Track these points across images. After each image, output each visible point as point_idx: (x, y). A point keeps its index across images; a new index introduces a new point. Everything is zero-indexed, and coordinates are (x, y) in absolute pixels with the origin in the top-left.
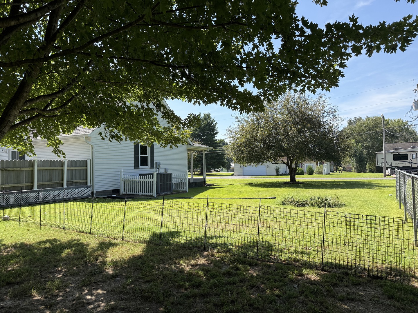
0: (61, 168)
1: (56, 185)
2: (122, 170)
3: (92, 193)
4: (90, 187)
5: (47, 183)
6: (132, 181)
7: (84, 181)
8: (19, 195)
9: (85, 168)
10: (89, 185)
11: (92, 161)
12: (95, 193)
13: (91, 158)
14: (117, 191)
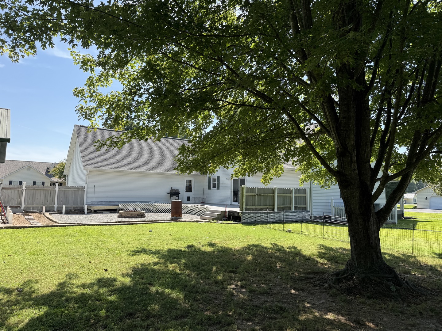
0: (290, 195)
1: (287, 209)
2: (333, 199)
3: (311, 217)
4: (309, 212)
5: (282, 206)
6: (340, 209)
7: (305, 206)
8: (266, 215)
9: (305, 195)
10: (308, 210)
11: (310, 189)
12: (313, 217)
13: (309, 187)
14: (328, 218)
